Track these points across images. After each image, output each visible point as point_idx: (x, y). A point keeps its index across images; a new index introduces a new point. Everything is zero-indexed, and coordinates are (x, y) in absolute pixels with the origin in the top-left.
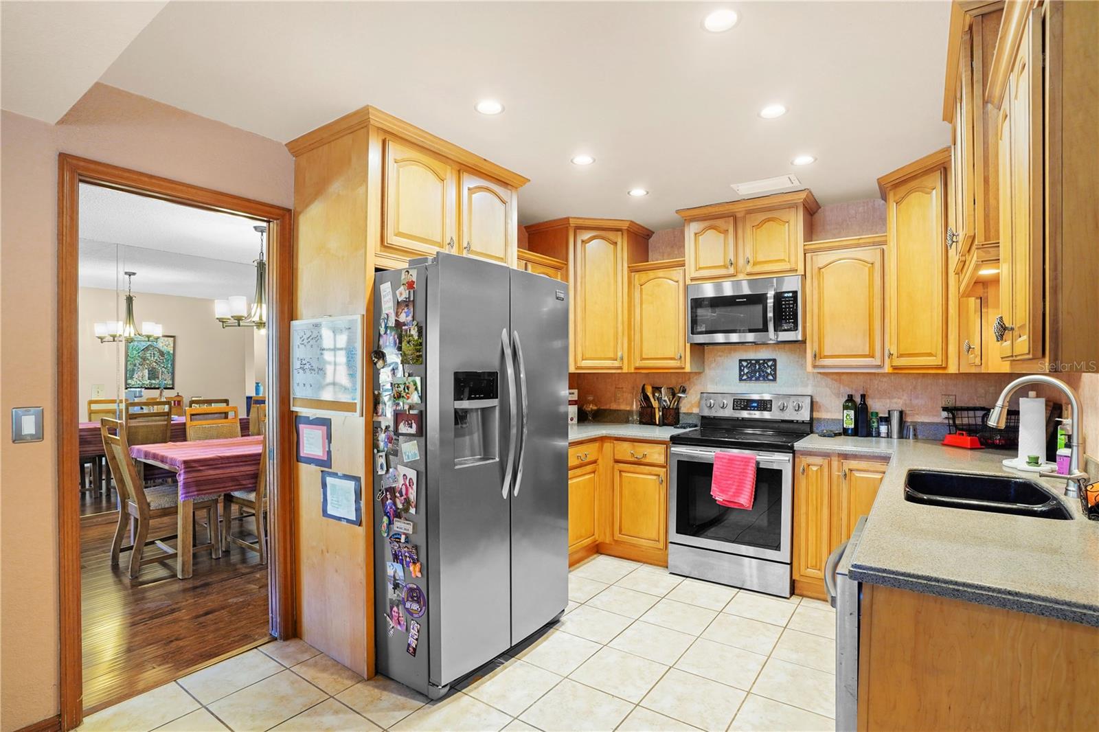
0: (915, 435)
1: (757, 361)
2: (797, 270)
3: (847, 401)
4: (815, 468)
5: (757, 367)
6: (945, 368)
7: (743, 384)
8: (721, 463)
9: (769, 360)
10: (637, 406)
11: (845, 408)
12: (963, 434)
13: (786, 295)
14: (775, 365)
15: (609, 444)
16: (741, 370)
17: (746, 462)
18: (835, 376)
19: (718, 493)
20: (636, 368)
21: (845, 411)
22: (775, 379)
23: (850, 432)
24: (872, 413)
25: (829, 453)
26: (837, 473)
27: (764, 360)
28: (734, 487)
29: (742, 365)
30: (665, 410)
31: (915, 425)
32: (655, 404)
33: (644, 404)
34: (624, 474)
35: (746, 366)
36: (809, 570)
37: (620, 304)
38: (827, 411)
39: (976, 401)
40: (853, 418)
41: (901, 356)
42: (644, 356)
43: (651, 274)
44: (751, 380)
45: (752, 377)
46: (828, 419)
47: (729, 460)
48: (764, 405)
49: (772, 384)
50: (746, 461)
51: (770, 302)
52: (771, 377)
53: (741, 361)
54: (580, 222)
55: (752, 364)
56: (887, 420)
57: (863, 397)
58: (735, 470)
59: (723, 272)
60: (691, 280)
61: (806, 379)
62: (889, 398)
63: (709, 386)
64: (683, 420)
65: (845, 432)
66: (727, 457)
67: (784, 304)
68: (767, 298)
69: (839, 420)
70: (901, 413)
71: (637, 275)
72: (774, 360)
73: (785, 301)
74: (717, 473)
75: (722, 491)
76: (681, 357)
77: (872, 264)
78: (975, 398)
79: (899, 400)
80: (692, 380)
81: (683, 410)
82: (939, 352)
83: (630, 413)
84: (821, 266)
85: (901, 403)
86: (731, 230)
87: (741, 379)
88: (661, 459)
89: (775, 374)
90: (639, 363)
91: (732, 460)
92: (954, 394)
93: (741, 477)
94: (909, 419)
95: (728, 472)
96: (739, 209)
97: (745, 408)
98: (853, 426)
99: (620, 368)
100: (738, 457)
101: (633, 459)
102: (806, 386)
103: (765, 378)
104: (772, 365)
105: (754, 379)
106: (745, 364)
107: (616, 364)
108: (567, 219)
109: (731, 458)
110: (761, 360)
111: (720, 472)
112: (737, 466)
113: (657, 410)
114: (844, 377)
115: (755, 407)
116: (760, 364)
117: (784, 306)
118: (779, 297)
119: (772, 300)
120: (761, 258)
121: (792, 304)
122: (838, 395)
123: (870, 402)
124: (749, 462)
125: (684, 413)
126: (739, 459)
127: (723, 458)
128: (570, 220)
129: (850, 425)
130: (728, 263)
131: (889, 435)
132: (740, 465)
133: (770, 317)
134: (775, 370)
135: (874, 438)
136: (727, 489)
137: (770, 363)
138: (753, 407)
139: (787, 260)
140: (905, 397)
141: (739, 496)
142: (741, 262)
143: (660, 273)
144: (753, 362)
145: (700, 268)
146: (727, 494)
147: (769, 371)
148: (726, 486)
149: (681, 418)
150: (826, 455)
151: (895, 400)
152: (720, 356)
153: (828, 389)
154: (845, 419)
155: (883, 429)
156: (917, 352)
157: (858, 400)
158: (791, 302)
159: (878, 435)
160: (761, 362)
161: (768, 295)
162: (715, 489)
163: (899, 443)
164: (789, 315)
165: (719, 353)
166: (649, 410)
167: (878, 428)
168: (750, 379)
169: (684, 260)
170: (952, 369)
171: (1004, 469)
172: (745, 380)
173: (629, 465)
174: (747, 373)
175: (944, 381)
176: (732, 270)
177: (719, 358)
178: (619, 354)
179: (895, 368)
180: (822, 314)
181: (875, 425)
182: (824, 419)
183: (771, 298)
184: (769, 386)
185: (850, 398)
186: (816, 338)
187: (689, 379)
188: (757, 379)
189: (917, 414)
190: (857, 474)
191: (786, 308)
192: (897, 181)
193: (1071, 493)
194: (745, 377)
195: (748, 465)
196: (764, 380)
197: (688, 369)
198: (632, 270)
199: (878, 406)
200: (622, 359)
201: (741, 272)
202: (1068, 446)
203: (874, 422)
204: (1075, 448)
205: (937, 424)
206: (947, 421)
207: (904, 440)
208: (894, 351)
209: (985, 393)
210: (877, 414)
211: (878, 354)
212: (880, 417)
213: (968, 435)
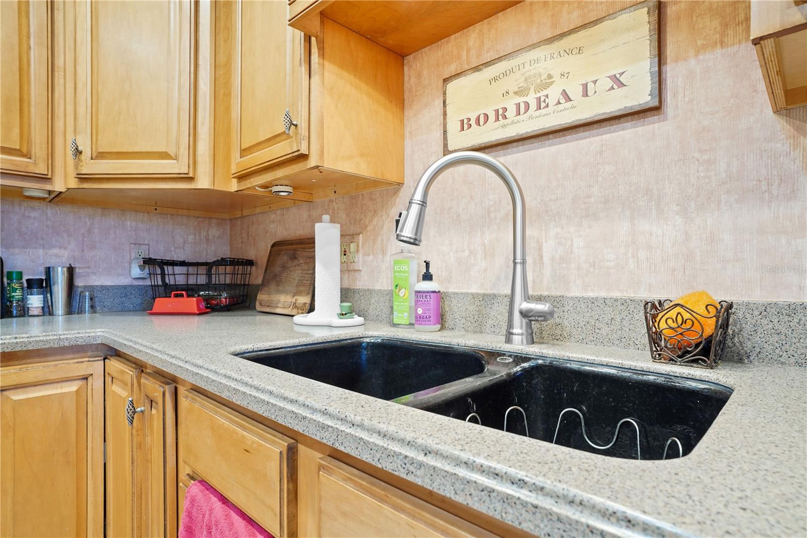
0: (92, 307)
6: (193, 179)
12: (182, 296)
24: (10, 274)
31: (91, 288)
39: (173, 253)
41: (101, 155)
56: (43, 285)
62: (43, 247)
70: (71, 271)
78: (173, 249)
79: (62, 251)
82: (184, 152)
85: (66, 255)
92: (146, 242)
94: (79, 282)
131: (48, 310)
135: (15, 319)
140: (72, 245)
151: (55, 251)
155: (35, 301)
156: (136, 149)
159: (24, 312)
163: (68, 322)
167: (23, 300)
170: (203, 182)
171: (296, 328)
175: (134, 223)
181: (17, 294)
189: (94, 273)
199: (22, 259)
202: (428, 277)
203: (15, 290)
204: (519, 267)
205: (125, 287)
206: (141, 283)
207: (75, 316)
208: (85, 146)
209: (184, 242)
210: (20, 274)
211: (39, 149)
212: (28, 281)
213: (188, 296)
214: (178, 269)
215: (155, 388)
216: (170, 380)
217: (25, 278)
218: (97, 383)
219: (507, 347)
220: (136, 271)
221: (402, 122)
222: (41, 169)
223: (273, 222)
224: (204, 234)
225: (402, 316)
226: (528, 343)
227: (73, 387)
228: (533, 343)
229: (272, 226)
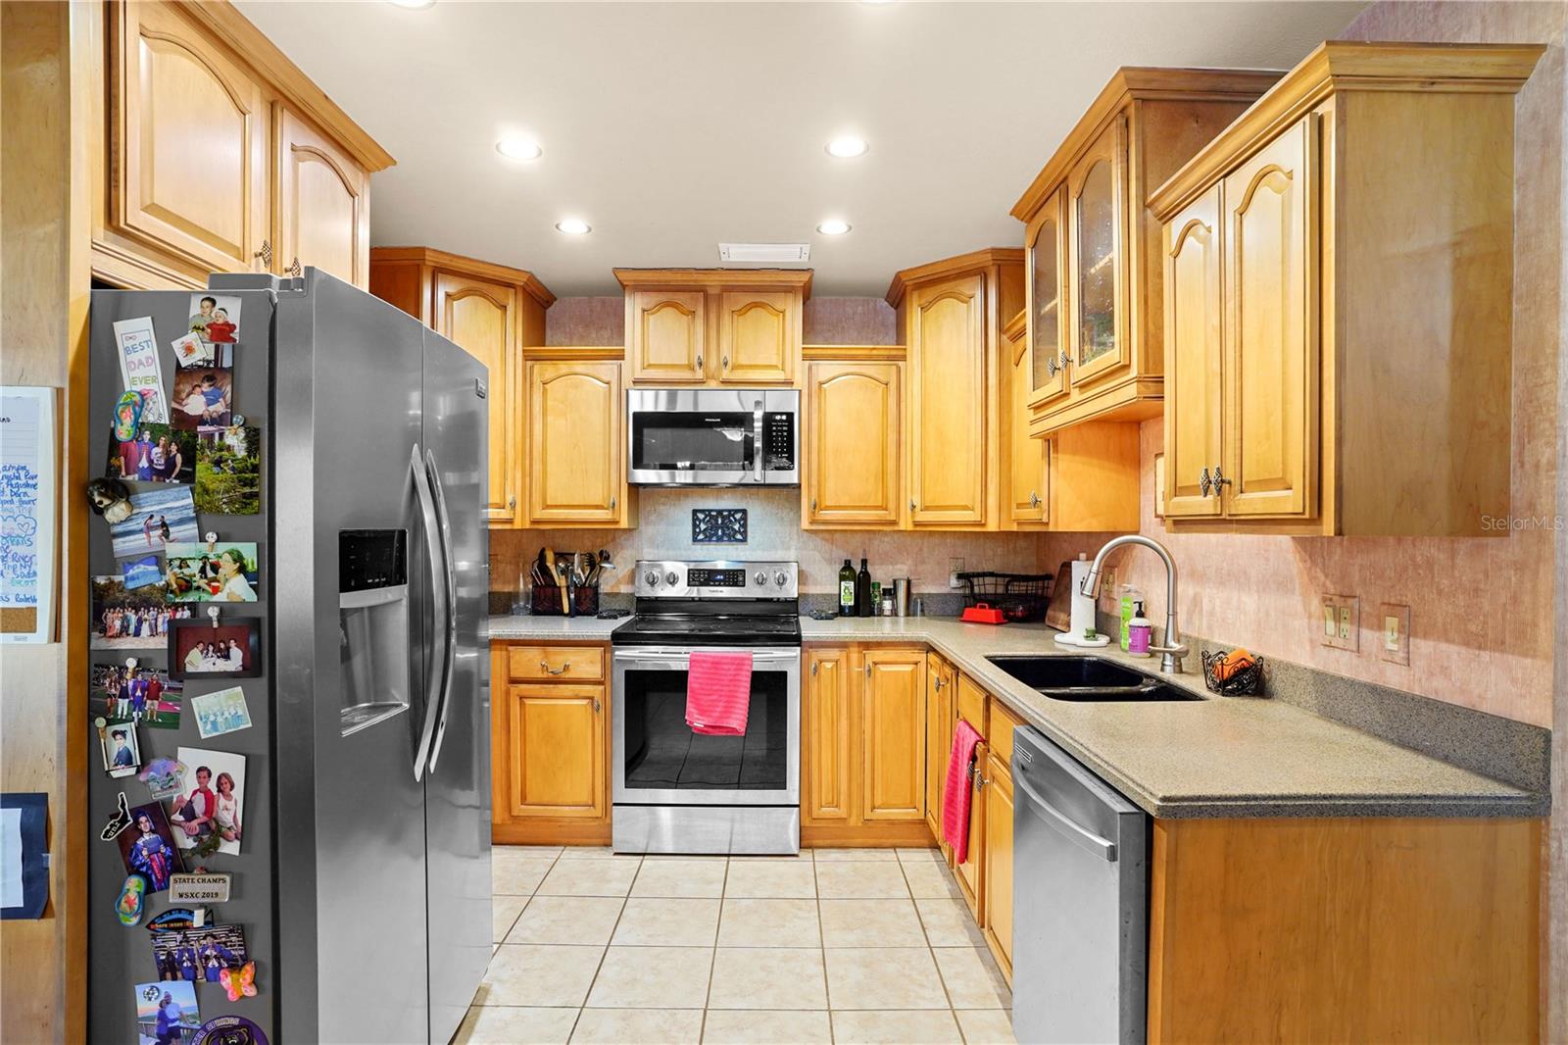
0: (922, 611)
1: (720, 512)
2: (792, 383)
3: (844, 569)
4: (829, 665)
5: (720, 521)
6: (984, 525)
7: (698, 547)
8: (700, 670)
9: (737, 511)
10: (525, 584)
11: (842, 578)
12: (984, 607)
13: (778, 417)
14: (745, 518)
15: (498, 653)
16: (695, 526)
17: (738, 664)
18: (827, 536)
19: (696, 716)
20: (534, 522)
21: (843, 583)
22: (744, 540)
23: (847, 611)
24: (874, 584)
25: (845, 642)
26: (856, 669)
27: (729, 511)
28: (721, 704)
29: (698, 519)
30: (580, 589)
31: (921, 596)
32: (561, 581)
33: (541, 581)
34: (528, 702)
35: (704, 519)
36: (823, 809)
37: (510, 412)
38: (816, 584)
39: (985, 565)
40: (853, 591)
41: (926, 508)
42: (549, 503)
43: (564, 367)
44: (710, 541)
45: (712, 536)
46: (818, 595)
47: (713, 663)
48: (734, 578)
49: (740, 546)
50: (740, 662)
51: (758, 425)
52: (739, 537)
53: (695, 512)
54: (444, 261)
55: (711, 517)
56: (891, 593)
57: (864, 562)
58: (723, 677)
59: (686, 375)
60: (634, 382)
61: (788, 539)
62: (892, 564)
63: (645, 550)
64: (604, 605)
65: (842, 612)
66: (711, 659)
67: (774, 431)
68: (753, 420)
69: (832, 595)
70: (909, 582)
71: (537, 367)
72: (744, 512)
73: (777, 426)
74: (696, 686)
75: (703, 712)
76: (614, 504)
77: (887, 384)
79: (903, 567)
80: (618, 540)
81: (604, 588)
82: (978, 506)
83: (513, 597)
84: (822, 379)
85: (906, 570)
86: (700, 312)
87: (695, 540)
88: (594, 671)
89: (745, 532)
90: (539, 514)
91: (717, 663)
92: (962, 556)
93: (732, 688)
94: (914, 591)
95: (710, 682)
96: (713, 282)
97: (706, 583)
98: (852, 603)
99: (510, 521)
100: (727, 658)
101: (545, 675)
102: (789, 548)
103: (732, 538)
104: (741, 519)
105: (714, 539)
106: (701, 516)
107: (504, 514)
108: (423, 250)
109: (716, 660)
110: (725, 510)
111: (700, 684)
112: (724, 672)
113: (564, 592)
114: (837, 536)
115: (720, 581)
116: (723, 518)
117: (774, 434)
118: (768, 418)
119: (760, 424)
120: (743, 360)
121: (785, 431)
122: (830, 561)
123: (870, 569)
124: (744, 664)
125: (606, 594)
126: (730, 661)
127: (704, 661)
128: (427, 253)
129: (848, 601)
130: (696, 362)
131: (894, 613)
132: (729, 670)
133: (758, 449)
134: (745, 526)
135: (876, 618)
136: (711, 708)
137: (738, 516)
138: (717, 580)
139: (780, 367)
140: (910, 562)
141: (728, 717)
142: (713, 363)
143: (579, 366)
144: (714, 513)
145: (649, 365)
146: (710, 716)
147: (736, 527)
148: (710, 703)
149: (600, 602)
150: (843, 645)
151: (899, 566)
152: (664, 504)
153: (816, 553)
154: (843, 593)
155: (887, 605)
156: (949, 503)
157: (858, 569)
158: (785, 428)
159: (881, 613)
160: (725, 513)
161: (755, 416)
162: (692, 710)
163: (907, 623)
164: (782, 447)
165: (663, 500)
166: (549, 591)
167: (881, 604)
168: (708, 539)
169: (623, 350)
170: (992, 526)
171: (1056, 645)
172: (701, 540)
173: (538, 686)
174: (705, 530)
175: (952, 541)
176: (700, 374)
177: (662, 508)
178: (509, 498)
179: (916, 524)
180: (823, 448)
181: (877, 600)
182: (813, 595)
183: (758, 420)
184: (737, 549)
185: (847, 566)
186: (814, 482)
187: (614, 539)
188: (720, 539)
189: (924, 584)
190: (883, 668)
191: (777, 436)
192: (922, 280)
193: (1168, 669)
194: (701, 537)
195: (741, 670)
196: (729, 540)
197: (624, 524)
198: (528, 357)
199: (881, 575)
200: (513, 505)
201: (713, 378)
202: (1140, 614)
203: (876, 597)
204: (1171, 617)
205: (945, 595)
206: (957, 591)
207: (911, 618)
208: (917, 502)
209: (994, 555)
210: (879, 584)
211: (892, 505)
212: (884, 589)
213: (990, 608)
214: (988, 580)
215: (948, 671)
216: (955, 668)
217: (882, 587)
218: (922, 667)
219: (1160, 674)
220: (954, 582)
221: (1138, 479)
222: (892, 517)
223: (1065, 541)
224: (1011, 546)
225: (1126, 641)
226: (1175, 672)
227: (909, 668)
228: (1181, 672)
229: (1065, 545)
